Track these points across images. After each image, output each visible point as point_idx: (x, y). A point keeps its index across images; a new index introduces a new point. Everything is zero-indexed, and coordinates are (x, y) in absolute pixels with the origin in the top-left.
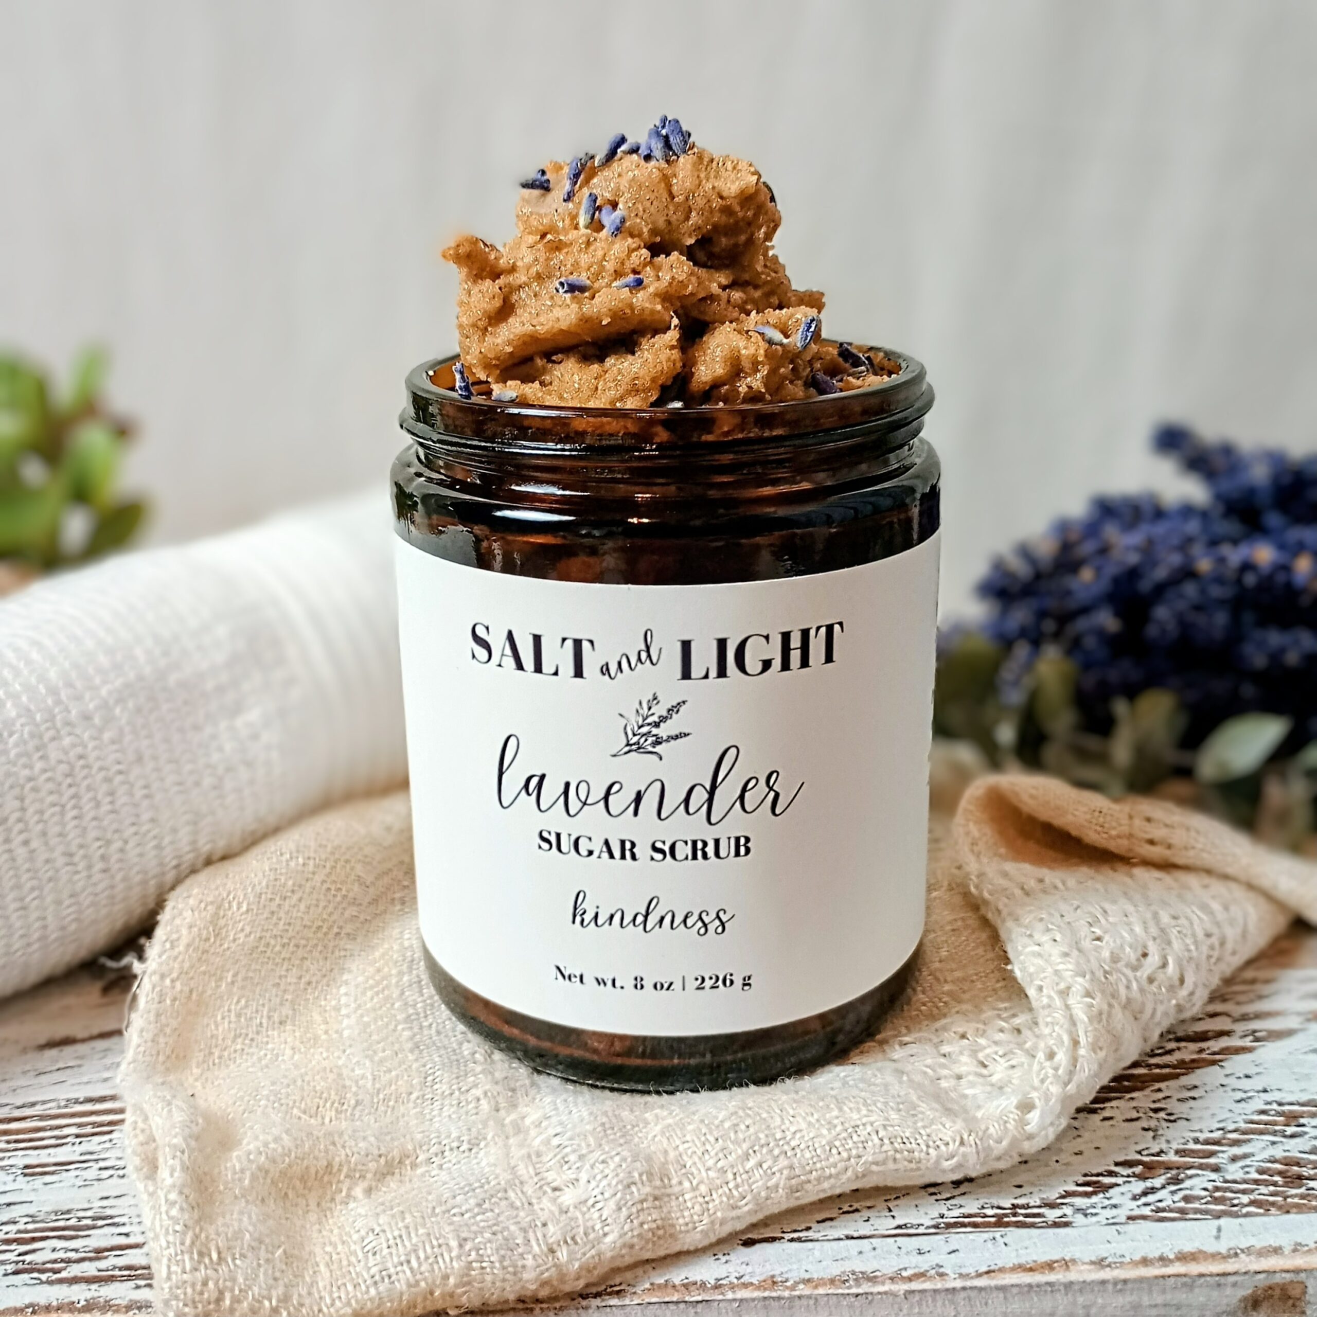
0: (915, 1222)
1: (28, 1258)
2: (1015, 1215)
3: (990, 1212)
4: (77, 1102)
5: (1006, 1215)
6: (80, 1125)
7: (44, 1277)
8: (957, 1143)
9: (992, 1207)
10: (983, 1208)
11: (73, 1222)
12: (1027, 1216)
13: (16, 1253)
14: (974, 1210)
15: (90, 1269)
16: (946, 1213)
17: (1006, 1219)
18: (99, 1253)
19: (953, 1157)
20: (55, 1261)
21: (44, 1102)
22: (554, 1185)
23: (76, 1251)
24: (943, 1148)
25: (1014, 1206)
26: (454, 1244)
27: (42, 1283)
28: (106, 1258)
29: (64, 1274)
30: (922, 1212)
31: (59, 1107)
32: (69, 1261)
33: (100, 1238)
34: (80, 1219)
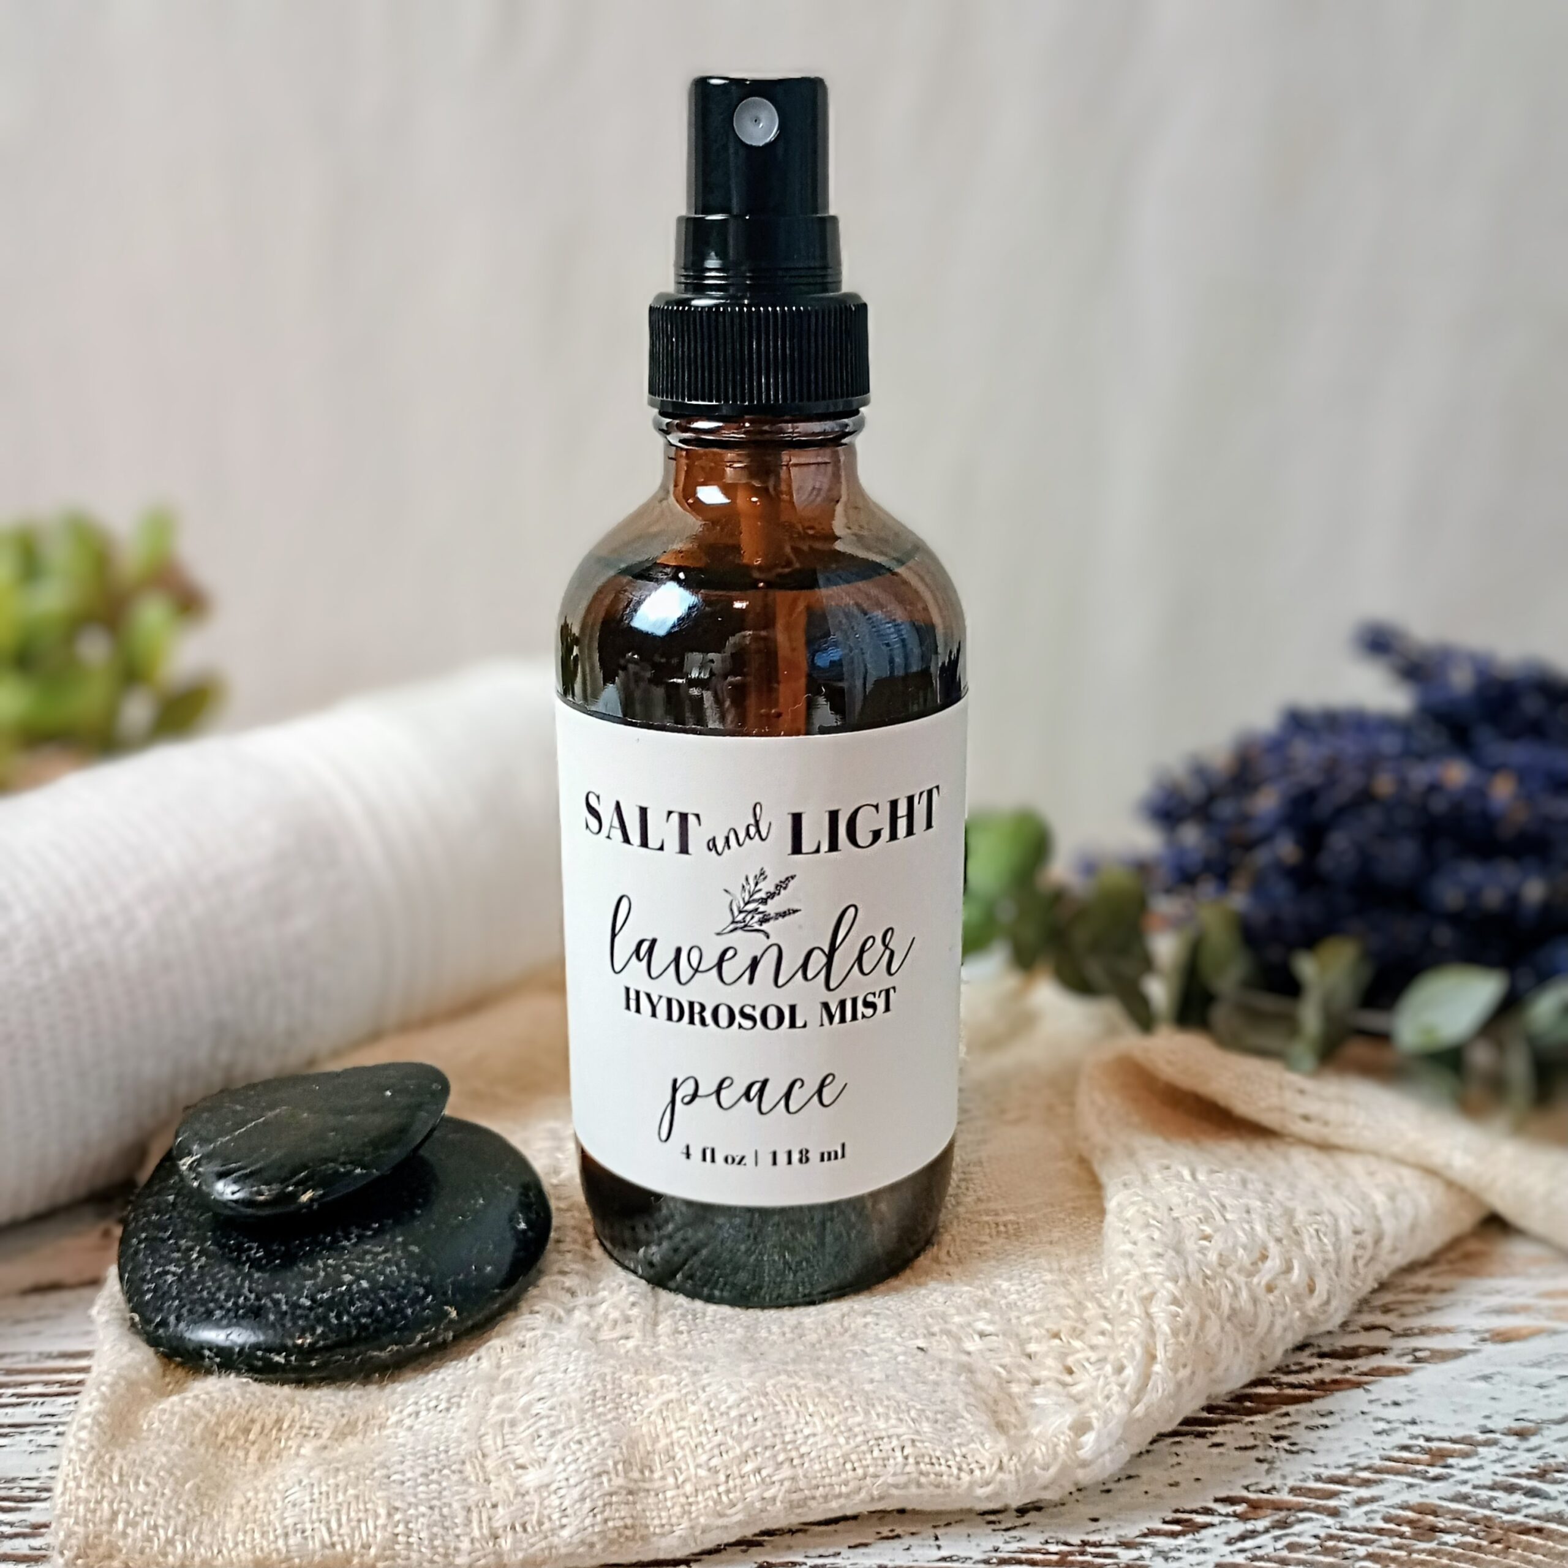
0: (963, 1554)
2: (1082, 1553)
3: (1053, 1548)
5: (1071, 1553)
8: (995, 1467)
9: (1057, 1543)
10: (1047, 1542)
12: (1097, 1555)
14: (1036, 1545)
16: (1002, 1546)
17: (1070, 1558)
19: (988, 1484)
22: (520, 1461)
24: (977, 1473)
25: (1085, 1543)
30: (974, 1543)
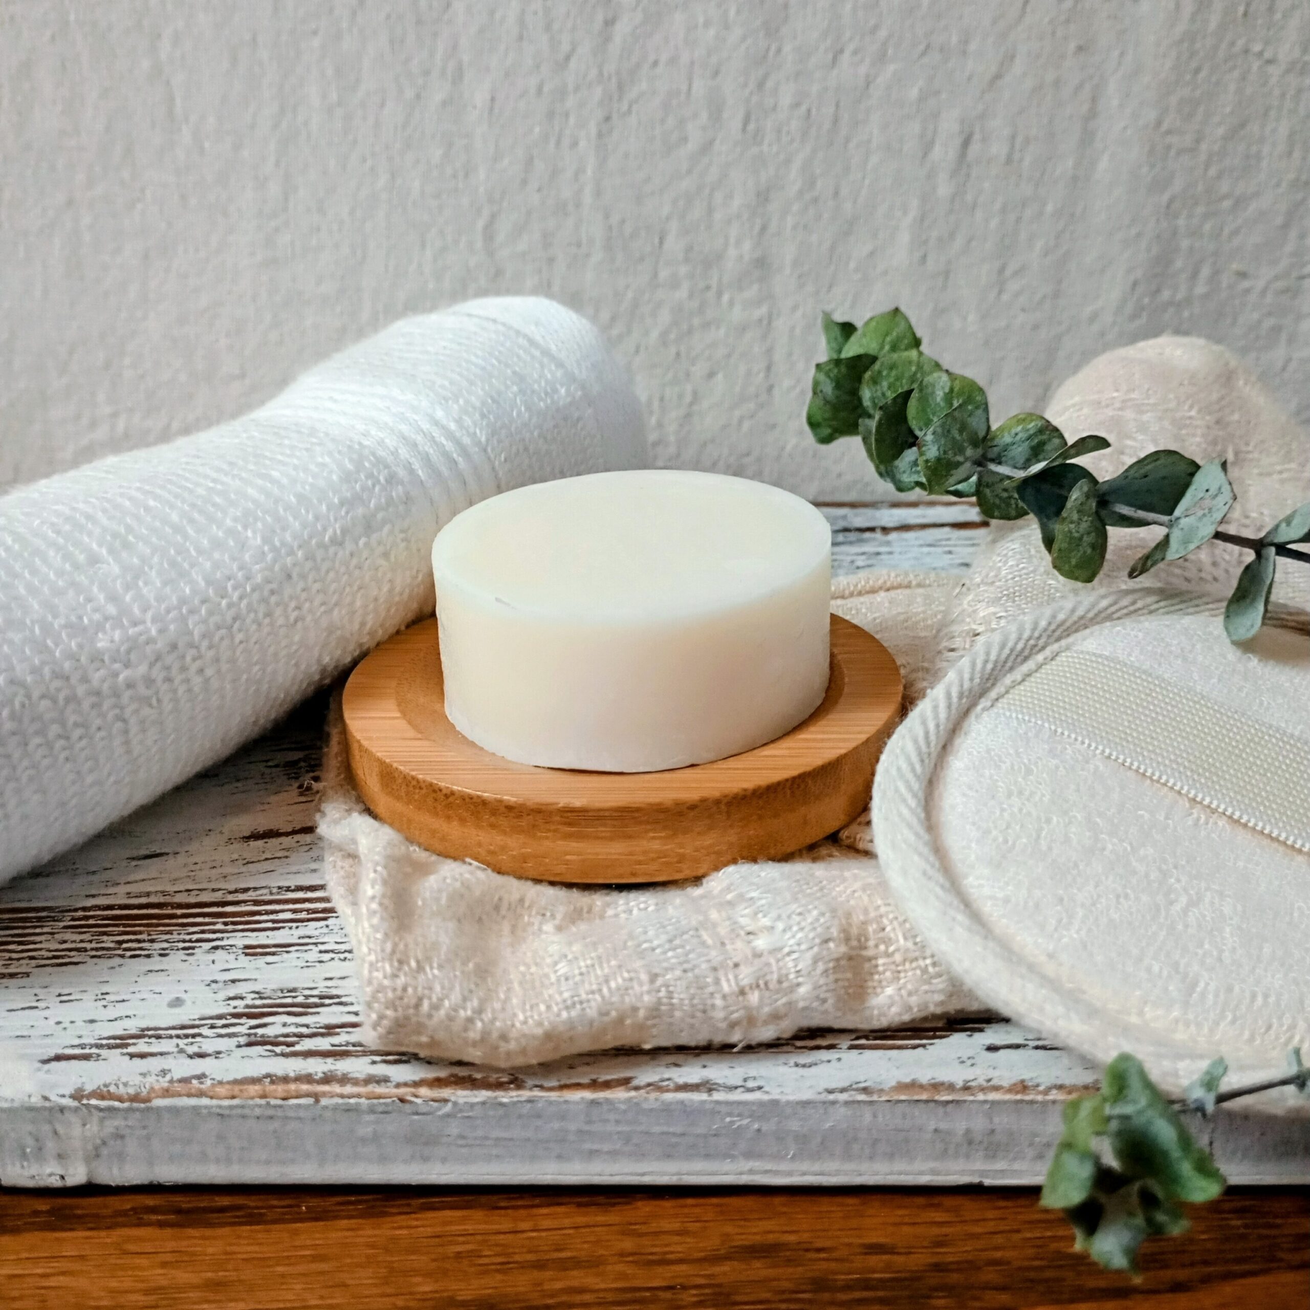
1: (260, 1031)
4: (288, 889)
6: (294, 911)
7: (278, 1049)
11: (300, 999)
13: (247, 1026)
15: (323, 1044)
18: (330, 1030)
20: (287, 1036)
21: (255, 889)
23: (307, 1026)
26: (644, 977)
27: (277, 1055)
28: (338, 1034)
29: (298, 1048)
31: (271, 894)
32: (301, 1036)
33: (329, 1015)
34: (307, 997)
